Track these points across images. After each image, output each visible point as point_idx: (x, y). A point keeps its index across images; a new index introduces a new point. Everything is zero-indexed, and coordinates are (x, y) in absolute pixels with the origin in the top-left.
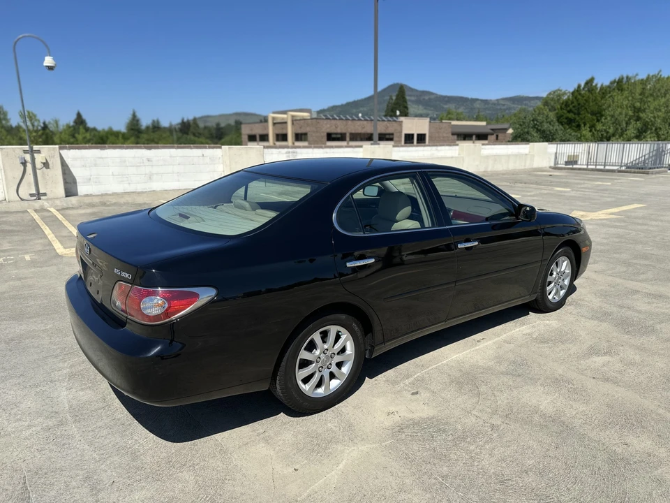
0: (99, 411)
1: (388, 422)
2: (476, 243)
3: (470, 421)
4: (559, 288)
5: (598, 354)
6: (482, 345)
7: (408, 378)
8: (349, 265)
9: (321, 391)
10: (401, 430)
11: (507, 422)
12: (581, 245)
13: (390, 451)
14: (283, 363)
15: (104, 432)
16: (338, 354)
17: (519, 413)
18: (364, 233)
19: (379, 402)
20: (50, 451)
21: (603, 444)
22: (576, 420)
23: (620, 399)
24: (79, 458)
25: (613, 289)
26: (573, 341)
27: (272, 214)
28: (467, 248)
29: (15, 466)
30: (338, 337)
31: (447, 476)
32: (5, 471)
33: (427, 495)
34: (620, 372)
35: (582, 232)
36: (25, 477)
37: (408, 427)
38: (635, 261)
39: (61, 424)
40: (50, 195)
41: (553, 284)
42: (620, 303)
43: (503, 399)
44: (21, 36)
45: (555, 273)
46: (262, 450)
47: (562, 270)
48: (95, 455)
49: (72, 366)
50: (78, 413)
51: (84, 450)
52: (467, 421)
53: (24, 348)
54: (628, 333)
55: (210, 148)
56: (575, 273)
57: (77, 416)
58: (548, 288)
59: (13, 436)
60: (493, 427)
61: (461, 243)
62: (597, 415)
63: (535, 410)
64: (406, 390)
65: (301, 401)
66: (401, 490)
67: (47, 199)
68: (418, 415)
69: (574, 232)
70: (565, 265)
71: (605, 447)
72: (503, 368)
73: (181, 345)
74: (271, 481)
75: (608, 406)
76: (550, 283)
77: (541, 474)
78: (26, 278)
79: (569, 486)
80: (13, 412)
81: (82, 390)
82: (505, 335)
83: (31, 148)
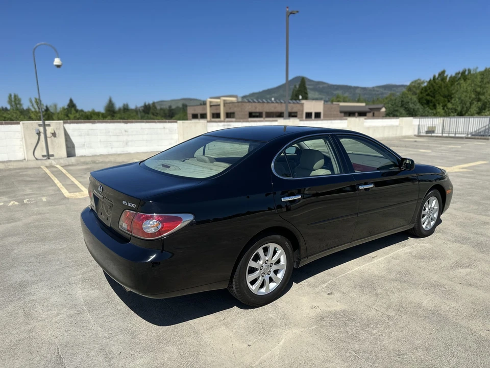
0: (106, 304)
1: (312, 313)
2: (372, 186)
3: (372, 313)
4: (430, 220)
5: (462, 266)
6: (376, 261)
7: (324, 283)
8: (283, 199)
9: (263, 291)
10: (322, 319)
11: (398, 313)
12: (446, 189)
13: (316, 333)
14: (238, 270)
15: (111, 319)
16: (275, 264)
17: (407, 308)
18: (293, 177)
19: (305, 300)
20: (74, 331)
21: (471, 330)
22: (450, 313)
23: (481, 298)
24: (95, 336)
25: (469, 221)
26: (442, 257)
27: (226, 166)
28: (365, 189)
29: (50, 341)
30: (275, 252)
31: (358, 351)
32: (44, 345)
33: (345, 364)
34: (480, 280)
35: (446, 179)
36: (58, 348)
37: (327, 317)
38: (484, 202)
39: (80, 312)
40: (56, 156)
41: (426, 217)
42: (475, 231)
43: (395, 298)
44: (38, 44)
45: (427, 209)
46: (223, 331)
47: (432, 206)
48: (106, 334)
49: (83, 274)
50: (91, 306)
51: (98, 331)
52: (369, 313)
53: (48, 261)
54: (483, 252)
55: (169, 122)
56: (442, 210)
57: (90, 307)
58: (422, 220)
59: (47, 320)
60: (389, 317)
61: (361, 185)
62: (465, 310)
63: (419, 306)
64: (323, 291)
65: (250, 297)
66: (326, 361)
67: (55, 159)
68: (334, 308)
69: (440, 179)
70: (434, 203)
71: (473, 332)
72: (393, 276)
73: (171, 255)
74: (232, 353)
75: (472, 303)
76: (424, 216)
77: (427, 350)
78: (44, 213)
79: (448, 359)
80: (45, 304)
81: (92, 289)
82: (392, 254)
83: (44, 123)
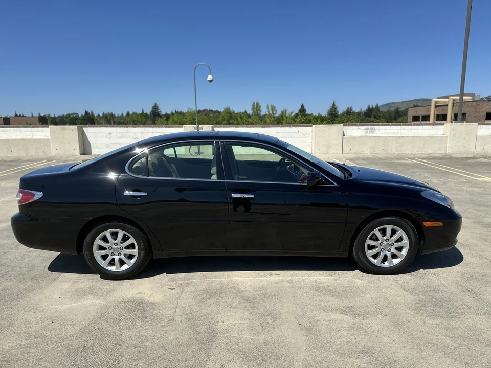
2: (252, 196)
4: (389, 255)
8: (125, 194)
10: (128, 302)
12: (421, 219)
16: (125, 248)
18: (148, 177)
28: (241, 198)
40: (205, 153)
44: (198, 64)
55: (303, 126)
58: (370, 252)
61: (234, 193)
76: (373, 247)
83: (198, 127)
